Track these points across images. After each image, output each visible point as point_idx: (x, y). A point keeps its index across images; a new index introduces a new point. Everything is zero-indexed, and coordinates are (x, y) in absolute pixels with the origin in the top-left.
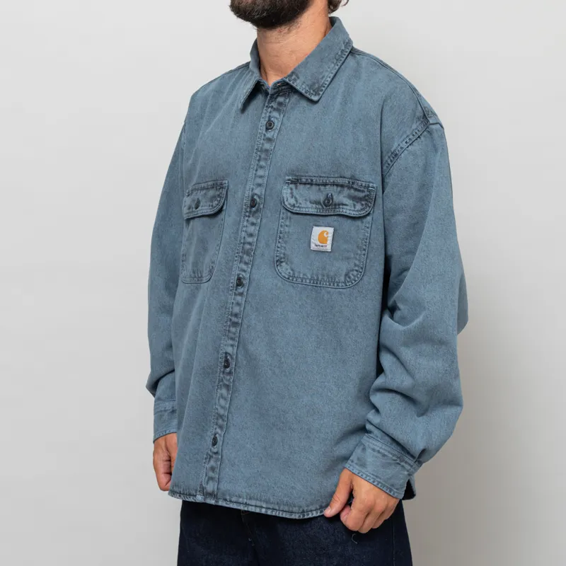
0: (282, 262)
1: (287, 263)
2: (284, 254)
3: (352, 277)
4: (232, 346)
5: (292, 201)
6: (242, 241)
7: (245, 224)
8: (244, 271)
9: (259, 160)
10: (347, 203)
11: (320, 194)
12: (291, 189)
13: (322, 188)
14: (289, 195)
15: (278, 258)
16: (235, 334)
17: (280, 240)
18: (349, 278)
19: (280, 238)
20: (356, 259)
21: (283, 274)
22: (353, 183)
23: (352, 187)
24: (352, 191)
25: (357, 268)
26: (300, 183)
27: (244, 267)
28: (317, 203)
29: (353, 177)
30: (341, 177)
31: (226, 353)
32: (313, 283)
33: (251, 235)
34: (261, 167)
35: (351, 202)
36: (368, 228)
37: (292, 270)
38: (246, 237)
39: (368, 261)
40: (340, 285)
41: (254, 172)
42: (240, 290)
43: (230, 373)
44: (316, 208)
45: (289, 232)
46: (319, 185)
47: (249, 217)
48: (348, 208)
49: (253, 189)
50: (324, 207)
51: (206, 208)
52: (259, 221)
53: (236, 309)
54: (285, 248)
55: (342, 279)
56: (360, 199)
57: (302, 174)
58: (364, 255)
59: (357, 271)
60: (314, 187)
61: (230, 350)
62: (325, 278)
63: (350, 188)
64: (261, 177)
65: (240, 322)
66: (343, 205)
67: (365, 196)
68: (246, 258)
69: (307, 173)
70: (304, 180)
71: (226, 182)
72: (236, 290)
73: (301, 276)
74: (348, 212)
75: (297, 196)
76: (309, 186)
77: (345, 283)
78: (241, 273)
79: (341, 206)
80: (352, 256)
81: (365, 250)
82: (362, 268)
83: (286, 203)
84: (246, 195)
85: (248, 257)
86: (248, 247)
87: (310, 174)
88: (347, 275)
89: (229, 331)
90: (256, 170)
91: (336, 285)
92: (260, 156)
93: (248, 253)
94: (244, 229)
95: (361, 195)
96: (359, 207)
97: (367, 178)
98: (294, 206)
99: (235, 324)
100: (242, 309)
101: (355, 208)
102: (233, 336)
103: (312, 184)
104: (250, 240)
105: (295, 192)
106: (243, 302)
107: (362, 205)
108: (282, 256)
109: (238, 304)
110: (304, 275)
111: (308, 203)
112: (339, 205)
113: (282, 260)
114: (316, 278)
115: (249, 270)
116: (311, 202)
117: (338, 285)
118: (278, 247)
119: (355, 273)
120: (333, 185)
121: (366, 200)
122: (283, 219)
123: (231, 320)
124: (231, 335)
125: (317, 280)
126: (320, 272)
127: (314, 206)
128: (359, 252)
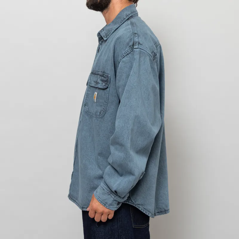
1: (87, 106)
3: (102, 114)
5: (90, 81)
10: (100, 82)
11: (96, 78)
14: (89, 79)
15: (85, 104)
17: (87, 97)
18: (101, 114)
20: (104, 106)
21: (85, 110)
22: (104, 74)
23: (103, 76)
24: (103, 78)
25: (103, 110)
26: (93, 74)
29: (104, 72)
30: (101, 72)
36: (108, 93)
37: (88, 109)
44: (95, 84)
45: (89, 94)
46: (97, 75)
48: (100, 84)
56: (105, 81)
57: (94, 70)
58: (106, 105)
59: (103, 111)
63: (102, 76)
67: (107, 80)
74: (100, 86)
75: (91, 79)
77: (99, 116)
79: (98, 84)
80: (102, 105)
82: (105, 110)
87: (96, 70)
88: (100, 112)
95: (105, 79)
96: (104, 84)
97: (108, 72)
98: (90, 83)
101: (102, 85)
107: (105, 84)
114: (93, 113)
116: (94, 82)
118: (86, 100)
119: (103, 112)
121: (107, 82)
122: (88, 88)
128: (105, 103)
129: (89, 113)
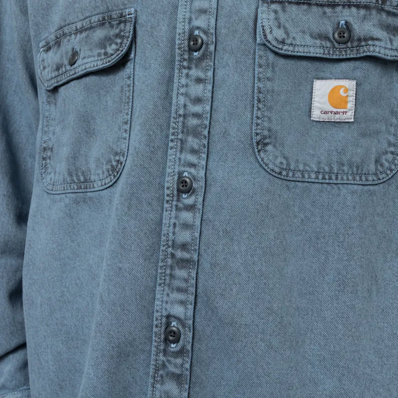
0: (266, 144)
1: (274, 146)
2: (269, 130)
3: (387, 164)
4: (182, 303)
5: (280, 34)
6: (181, 112)
7: (183, 81)
8: (193, 165)
10: (379, 36)
11: (327, 21)
12: (276, 12)
13: (328, 10)
14: (273, 23)
15: (259, 138)
16: (186, 281)
17: (260, 106)
19: (259, 101)
20: (389, 133)
21: (271, 166)
22: (384, 2)
23: (383, 10)
24: (384, 16)
25: (392, 149)
27: (192, 159)
28: (323, 37)
31: (168, 317)
32: (324, 178)
33: (198, 100)
35: (385, 33)
37: (286, 158)
38: (189, 104)
40: (370, 178)
42: (188, 200)
44: (322, 46)
45: (273, 91)
46: (322, 5)
47: (189, 68)
48: (382, 44)
49: (190, 20)
50: (336, 45)
51: (92, 59)
52: (210, 74)
53: (184, 236)
54: (269, 119)
55: (372, 167)
59: (392, 153)
60: (315, 9)
61: (178, 310)
62: (346, 168)
63: (381, 10)
65: (195, 257)
66: (373, 39)
68: (192, 142)
71: (132, 10)
72: (178, 200)
73: (301, 167)
74: (382, 51)
75: (287, 26)
76: (305, 7)
77: (376, 174)
78: (187, 169)
79: (370, 42)
80: (384, 128)
83: (270, 37)
84: (178, 31)
85: (196, 140)
86: (194, 122)
89: (172, 276)
91: (364, 178)
93: (196, 132)
94: (182, 90)
98: (283, 42)
99: (184, 263)
100: (197, 235)
101: (392, 44)
102: (183, 285)
103: (309, 4)
104: (197, 109)
105: (283, 17)
106: (198, 222)
108: (266, 133)
109: (186, 226)
110: (305, 165)
111: (308, 38)
112: (366, 40)
113: (267, 141)
114: (327, 169)
115: (204, 163)
116: (312, 36)
117: (367, 180)
118: (258, 118)
119: (390, 157)
120: (349, 6)
122: (260, 66)
123: (173, 255)
124: (177, 283)
125: (330, 172)
126: (335, 158)
127: (318, 42)
129: (299, 174)
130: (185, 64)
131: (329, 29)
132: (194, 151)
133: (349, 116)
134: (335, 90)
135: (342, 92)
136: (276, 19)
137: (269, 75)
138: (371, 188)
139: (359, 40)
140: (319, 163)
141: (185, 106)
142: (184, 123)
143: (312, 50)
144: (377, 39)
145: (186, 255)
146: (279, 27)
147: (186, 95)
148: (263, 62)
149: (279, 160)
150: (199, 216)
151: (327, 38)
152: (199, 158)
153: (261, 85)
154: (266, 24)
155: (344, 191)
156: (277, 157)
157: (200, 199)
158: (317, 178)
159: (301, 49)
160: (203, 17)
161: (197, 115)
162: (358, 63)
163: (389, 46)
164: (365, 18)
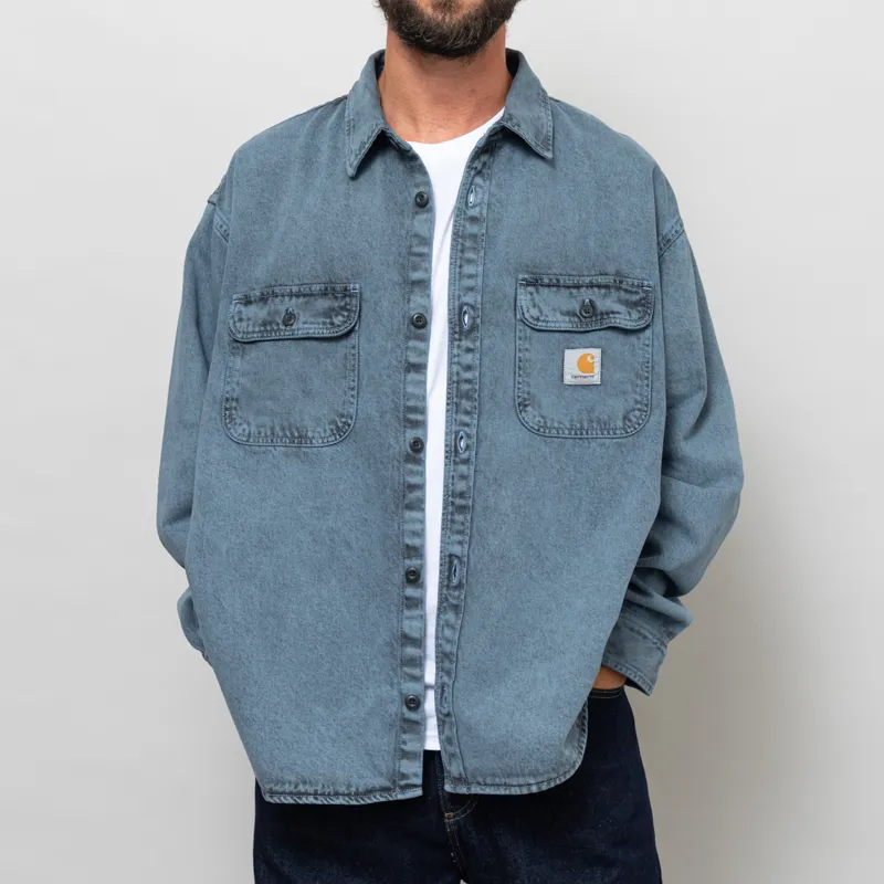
0: (526, 406)
1: (533, 407)
2: (529, 393)
3: (634, 420)
4: (460, 543)
5: (535, 312)
6: (455, 379)
7: (456, 351)
8: (467, 425)
9: (462, 251)
10: (619, 310)
11: (573, 300)
12: (531, 294)
13: (574, 291)
14: (529, 303)
15: (520, 400)
16: (463, 524)
17: (521, 373)
18: (630, 421)
19: (520, 368)
20: (635, 392)
21: (531, 424)
22: (621, 282)
23: (621, 288)
24: (622, 293)
25: (639, 406)
26: (542, 285)
27: (466, 419)
28: (571, 314)
29: (618, 273)
30: (601, 274)
31: (450, 556)
32: (576, 434)
33: (468, 368)
34: (469, 261)
35: (624, 308)
36: (648, 346)
37: (543, 417)
38: (462, 372)
39: (654, 394)
40: (618, 432)
41: (458, 270)
42: (464, 455)
43: (459, 586)
44: (570, 321)
45: (531, 360)
46: (568, 287)
47: (460, 340)
48: (622, 316)
49: (459, 297)
50: (583, 319)
52: (478, 344)
53: (461, 485)
54: (529, 383)
55: (620, 423)
56: (635, 304)
57: (543, 271)
58: (648, 386)
59: (639, 410)
60: (563, 290)
61: (456, 549)
62: (594, 425)
63: (619, 289)
64: (471, 276)
65: (470, 503)
66: (613, 313)
67: (641, 300)
68: (465, 404)
69: (550, 269)
70: (546, 281)
71: (357, 286)
72: (456, 456)
73: (556, 425)
74: (622, 322)
75: (541, 305)
76: (555, 289)
77: (624, 429)
78: (461, 428)
79: (611, 315)
80: (630, 389)
81: (647, 378)
82: (646, 405)
83: (527, 316)
85: (469, 403)
86: (466, 387)
87: (554, 271)
88: (625, 418)
89: (452, 521)
90: (461, 267)
91: (611, 433)
92: (463, 245)
93: (468, 396)
94: (455, 360)
95: (635, 298)
96: (635, 315)
97: (639, 273)
98: (538, 319)
99: (462, 509)
100: (471, 484)
101: (630, 316)
102: (461, 528)
103: (558, 286)
104: (468, 375)
105: (537, 298)
106: (472, 474)
107: (639, 312)
108: (526, 396)
109: (462, 477)
110: (559, 423)
111: (558, 315)
112: (607, 313)
113: (527, 402)
114: (578, 426)
115: (475, 422)
116: (562, 313)
117: (615, 434)
118: (519, 383)
119: (637, 413)
120: (592, 287)
121: (643, 305)
122: (520, 338)
123: (453, 503)
124: (458, 527)
125: (582, 428)
126: (585, 417)
127: (567, 318)
128: (639, 382)
129: (554, 431)
130: (457, 336)
131: (576, 306)
132: (467, 413)
133: (596, 379)
134: (583, 358)
135: (589, 358)
136: (533, 300)
137: (527, 346)
138: (620, 440)
139: (602, 314)
140: (572, 421)
141: (458, 373)
142: (457, 388)
143: (562, 325)
144: (618, 313)
145: (463, 502)
146: (534, 306)
147: (459, 363)
148: (522, 335)
149: (537, 419)
150: (472, 467)
151: (575, 315)
152: (472, 418)
153: (521, 355)
154: (523, 304)
155: (593, 444)
156: (535, 416)
157: (473, 453)
158: (570, 434)
159: (553, 325)
160: (471, 294)
161: (468, 381)
162: (602, 333)
163: (628, 318)
164: (605, 296)
